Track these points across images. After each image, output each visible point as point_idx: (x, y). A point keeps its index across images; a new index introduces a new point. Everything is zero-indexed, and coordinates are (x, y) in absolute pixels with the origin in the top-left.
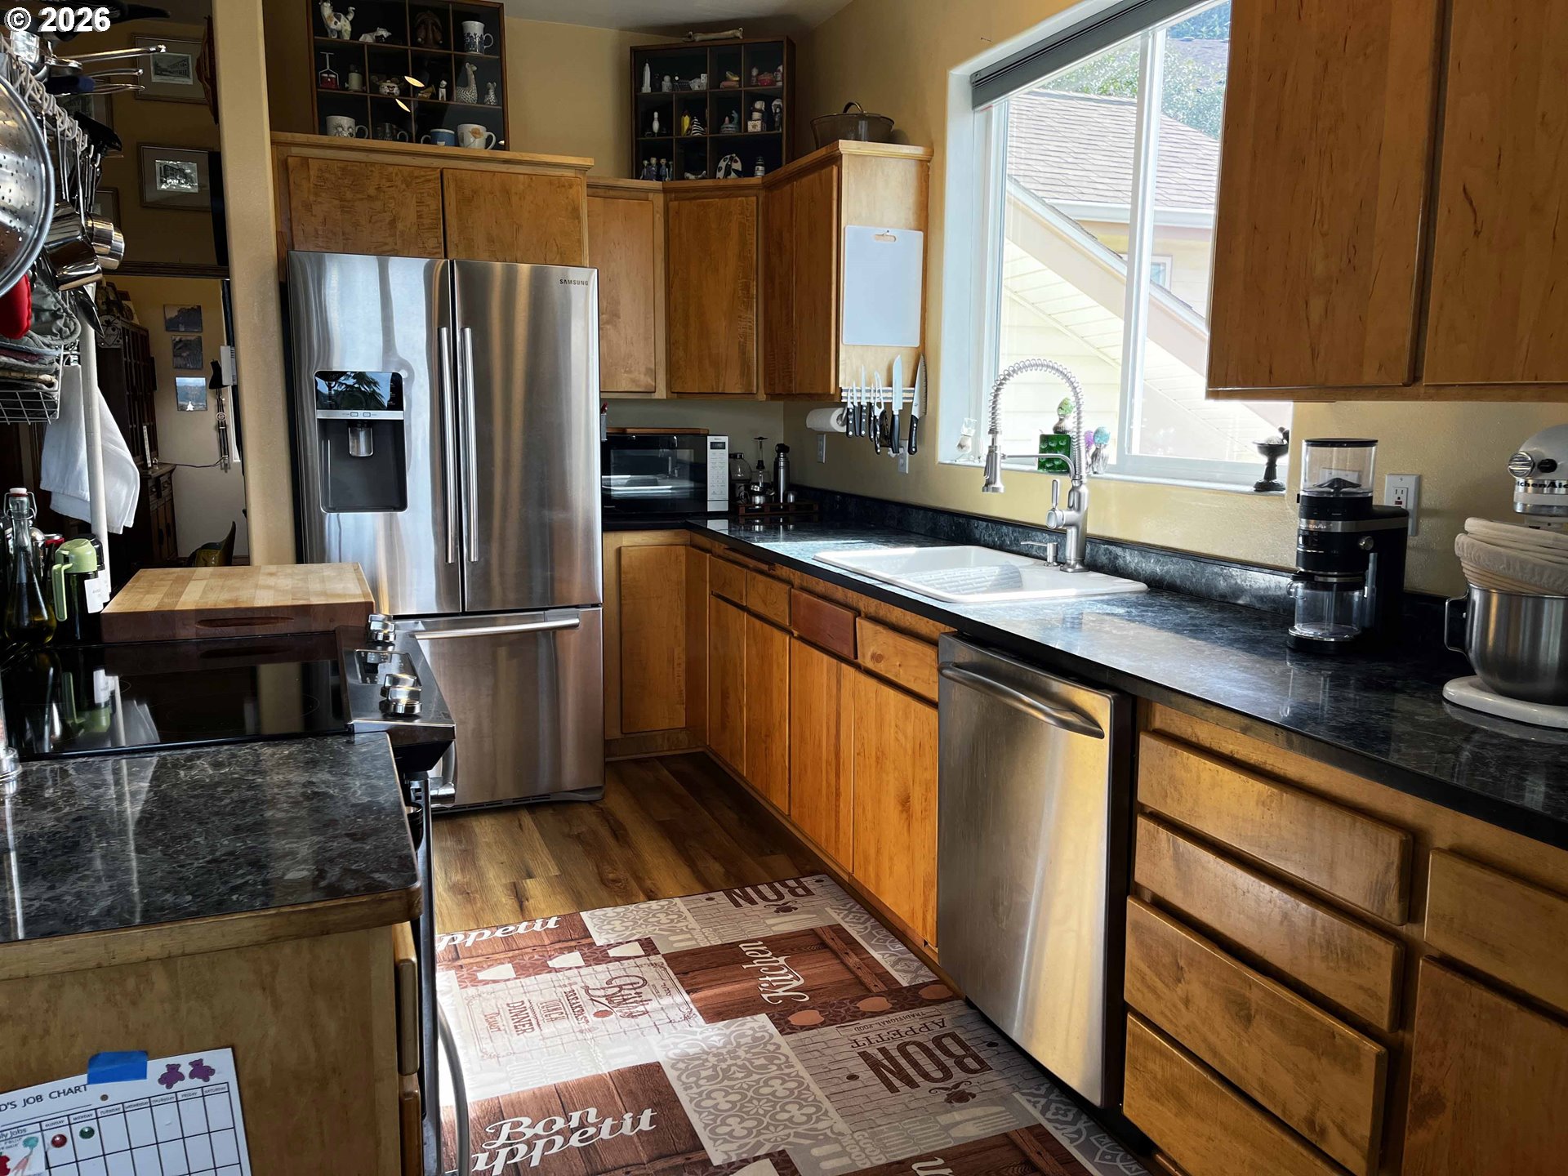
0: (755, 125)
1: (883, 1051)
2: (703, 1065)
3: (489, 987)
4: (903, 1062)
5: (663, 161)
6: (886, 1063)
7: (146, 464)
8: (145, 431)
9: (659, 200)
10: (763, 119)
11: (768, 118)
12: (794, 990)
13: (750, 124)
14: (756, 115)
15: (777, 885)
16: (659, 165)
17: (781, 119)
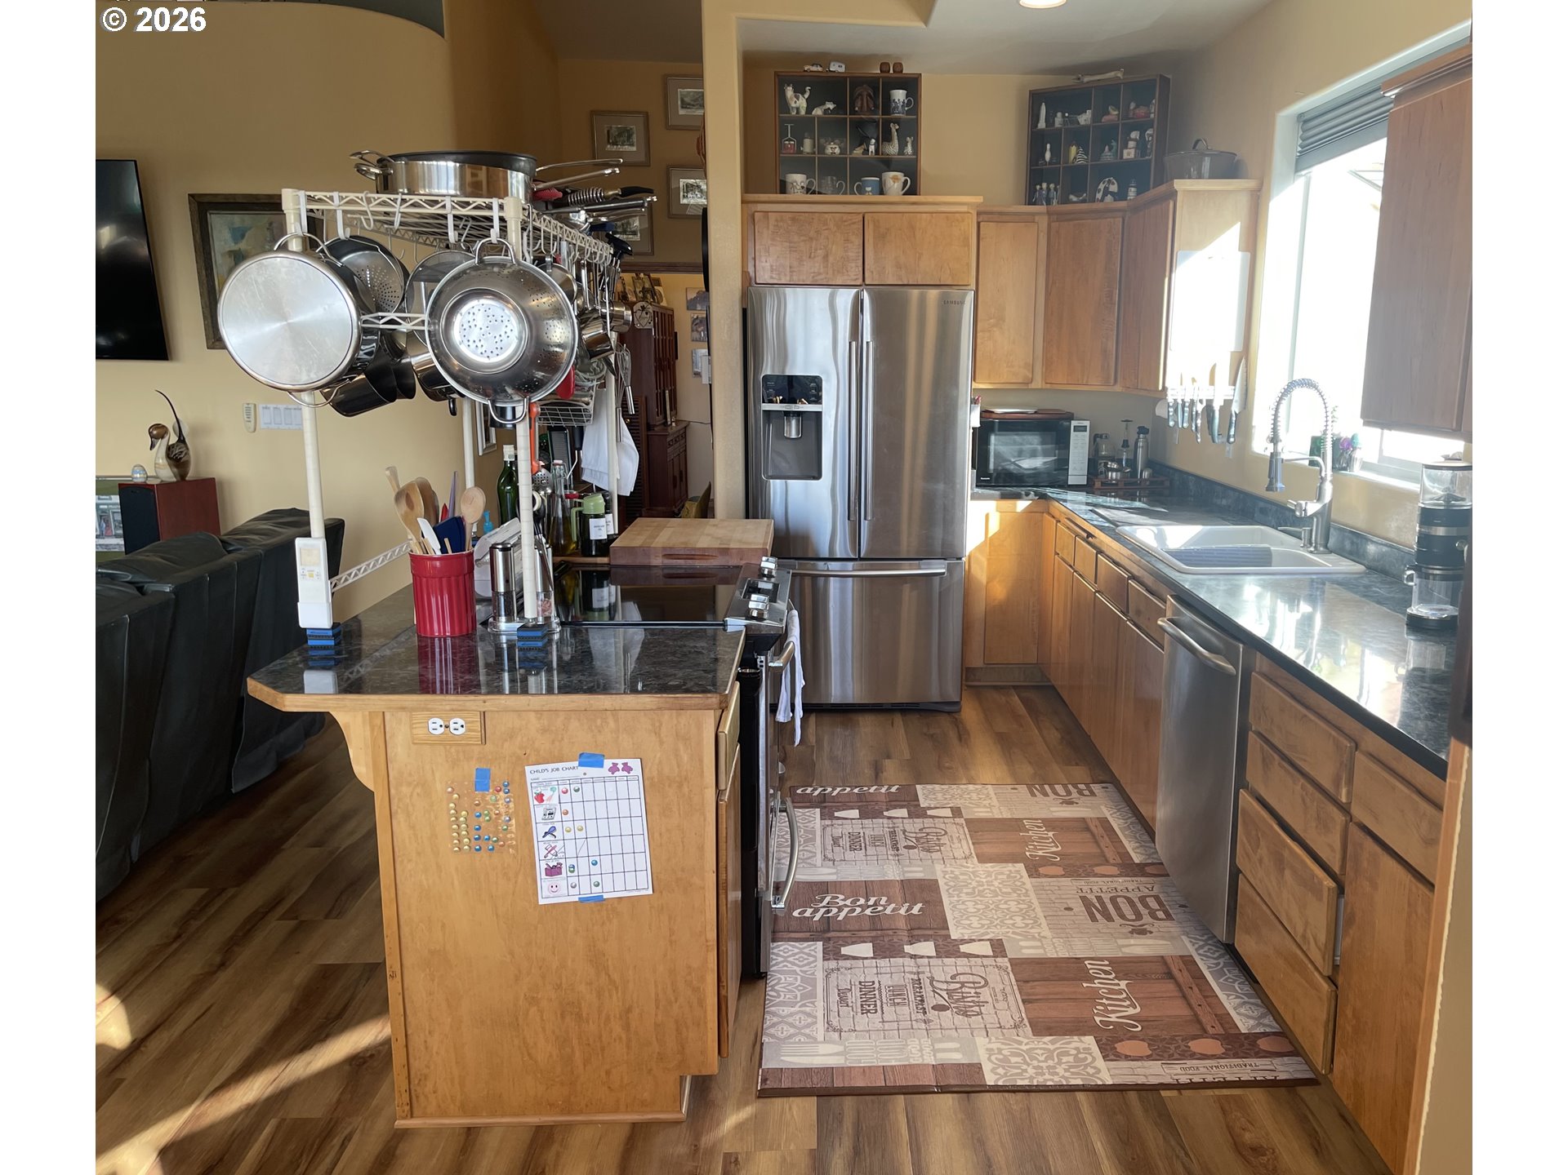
0: (1129, 153)
1: (1099, 898)
2: (966, 886)
3: (840, 822)
4: (1110, 907)
5: (1052, 186)
6: (1097, 905)
7: (666, 422)
8: (667, 395)
9: (1043, 221)
10: (1136, 148)
11: (1142, 146)
12: (1052, 853)
13: (1125, 151)
14: (1131, 144)
15: (1070, 786)
16: (1048, 189)
17: (1152, 145)
